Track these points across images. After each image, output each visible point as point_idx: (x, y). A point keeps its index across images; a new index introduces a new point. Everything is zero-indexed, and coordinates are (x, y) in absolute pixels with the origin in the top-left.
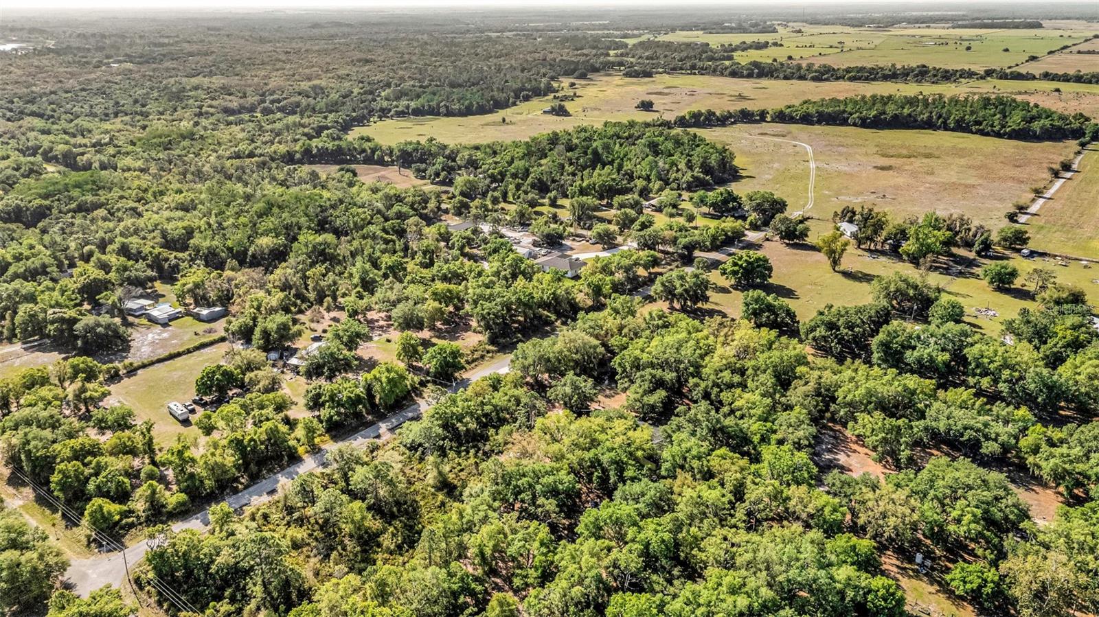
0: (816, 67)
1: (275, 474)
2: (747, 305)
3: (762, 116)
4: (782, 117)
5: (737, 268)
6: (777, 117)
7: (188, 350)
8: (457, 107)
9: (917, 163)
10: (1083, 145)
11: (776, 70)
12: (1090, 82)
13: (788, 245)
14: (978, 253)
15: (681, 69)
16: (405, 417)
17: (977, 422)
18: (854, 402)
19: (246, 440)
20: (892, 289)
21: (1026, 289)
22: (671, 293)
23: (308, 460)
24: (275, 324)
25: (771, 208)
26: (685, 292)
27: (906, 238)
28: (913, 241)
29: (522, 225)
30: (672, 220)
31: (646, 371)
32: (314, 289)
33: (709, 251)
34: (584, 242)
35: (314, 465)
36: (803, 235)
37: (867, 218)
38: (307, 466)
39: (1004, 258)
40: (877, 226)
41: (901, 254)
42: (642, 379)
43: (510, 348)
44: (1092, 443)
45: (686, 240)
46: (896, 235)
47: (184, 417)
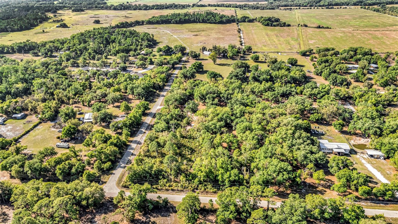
0: (142, 5)
1: (126, 150)
2: (210, 75)
3: (143, 22)
4: (150, 22)
5: (195, 67)
6: (148, 22)
7: (31, 128)
8: (16, 27)
9: (203, 33)
10: (237, 24)
11: (129, 7)
12: (221, 7)
13: (195, 60)
14: (243, 54)
15: (92, 8)
16: (146, 126)
17: (288, 88)
18: (262, 91)
19: (115, 141)
20: (239, 65)
21: (262, 61)
22: (185, 77)
23: (131, 144)
24: (70, 110)
25: (183, 50)
26: (191, 75)
27: (226, 53)
28: (230, 53)
29: (104, 66)
30: (154, 57)
31: (208, 96)
32: (57, 99)
33: (176, 65)
34: (133, 68)
35: (136, 145)
36: (199, 56)
37: (215, 48)
38: (134, 145)
39: (250, 55)
40: (219, 50)
41: (227, 57)
42: (209, 98)
43: (152, 101)
44: (311, 87)
45: (172, 62)
46: (223, 52)
47: (68, 146)
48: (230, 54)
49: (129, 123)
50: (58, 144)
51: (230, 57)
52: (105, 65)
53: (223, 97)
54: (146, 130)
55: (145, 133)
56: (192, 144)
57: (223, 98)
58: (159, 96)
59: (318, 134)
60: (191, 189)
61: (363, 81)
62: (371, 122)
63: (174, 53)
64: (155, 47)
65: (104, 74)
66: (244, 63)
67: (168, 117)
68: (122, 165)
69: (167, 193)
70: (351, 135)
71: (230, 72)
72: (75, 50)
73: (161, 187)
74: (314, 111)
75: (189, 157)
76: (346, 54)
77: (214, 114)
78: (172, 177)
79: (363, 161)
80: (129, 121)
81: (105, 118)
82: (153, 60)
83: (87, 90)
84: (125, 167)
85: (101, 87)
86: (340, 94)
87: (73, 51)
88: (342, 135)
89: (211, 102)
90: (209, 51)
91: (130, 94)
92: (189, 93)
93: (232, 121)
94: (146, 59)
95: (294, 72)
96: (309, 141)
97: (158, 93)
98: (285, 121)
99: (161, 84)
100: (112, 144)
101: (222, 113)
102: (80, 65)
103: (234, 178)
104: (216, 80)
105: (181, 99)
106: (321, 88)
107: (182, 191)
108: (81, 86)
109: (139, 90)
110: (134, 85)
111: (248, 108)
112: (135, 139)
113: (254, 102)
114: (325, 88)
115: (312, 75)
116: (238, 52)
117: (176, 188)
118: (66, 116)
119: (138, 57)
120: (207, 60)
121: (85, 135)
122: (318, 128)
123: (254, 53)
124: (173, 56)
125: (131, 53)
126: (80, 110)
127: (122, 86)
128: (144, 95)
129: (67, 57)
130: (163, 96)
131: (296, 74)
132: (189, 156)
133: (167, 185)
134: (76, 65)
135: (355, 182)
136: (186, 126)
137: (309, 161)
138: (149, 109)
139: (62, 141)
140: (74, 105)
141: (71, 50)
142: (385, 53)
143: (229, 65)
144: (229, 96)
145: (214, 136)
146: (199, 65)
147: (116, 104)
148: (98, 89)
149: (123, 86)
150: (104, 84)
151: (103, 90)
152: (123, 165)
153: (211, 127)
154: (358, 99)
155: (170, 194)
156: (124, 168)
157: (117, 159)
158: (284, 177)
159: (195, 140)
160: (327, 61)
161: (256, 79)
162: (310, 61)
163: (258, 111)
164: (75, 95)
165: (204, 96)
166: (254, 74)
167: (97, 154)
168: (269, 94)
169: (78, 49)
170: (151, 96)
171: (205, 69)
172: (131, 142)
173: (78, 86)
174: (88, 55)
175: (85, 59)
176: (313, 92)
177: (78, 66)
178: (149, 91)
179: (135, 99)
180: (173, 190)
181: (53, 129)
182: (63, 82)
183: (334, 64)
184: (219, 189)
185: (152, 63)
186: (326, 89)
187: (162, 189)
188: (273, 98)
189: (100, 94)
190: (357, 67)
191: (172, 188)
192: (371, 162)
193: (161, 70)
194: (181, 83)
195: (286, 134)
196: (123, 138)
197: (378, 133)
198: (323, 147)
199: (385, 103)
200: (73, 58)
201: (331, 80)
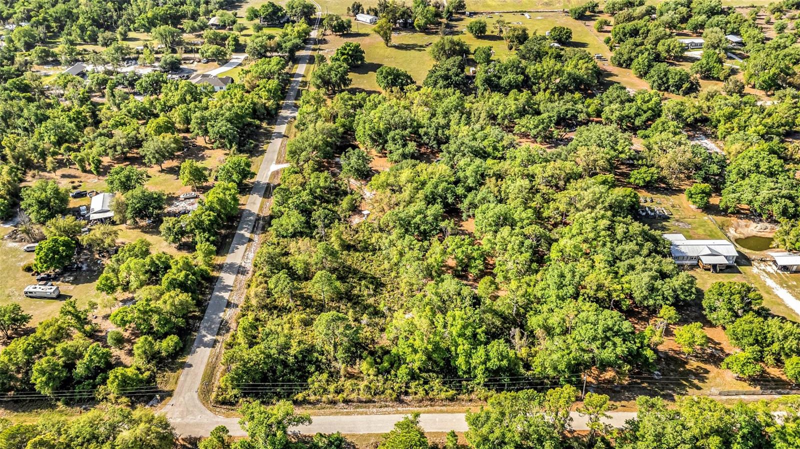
1: (211, 294)
2: (385, 78)
5: (345, 56)
13: (341, 36)
14: (447, 19)
16: (250, 221)
17: (569, 106)
18: (511, 115)
19: (181, 276)
20: (447, 48)
21: (493, 34)
22: (326, 83)
23: (222, 274)
24: (49, 192)
25: (308, 12)
26: (340, 78)
27: (410, 16)
28: (420, 17)
29: (124, 60)
30: (242, 33)
31: (392, 134)
32: (13, 157)
33: (298, 50)
34: (195, 63)
35: (233, 277)
36: (350, 26)
37: (384, 7)
38: (228, 279)
39: (462, 20)
40: (394, 11)
41: (414, 27)
42: (394, 139)
43: (255, 152)
44: (619, 100)
45: (289, 44)
46: (402, 16)
47: (56, 293)
48: (419, 21)
49: (210, 220)
50: (30, 288)
51: (419, 27)
52: (125, 57)
53: (426, 134)
54: (252, 232)
55: (250, 240)
56: (374, 266)
57: (425, 138)
58: (269, 135)
59: (654, 217)
60: (391, 395)
61: (722, 78)
62: (772, 185)
63: (288, 21)
64: (240, 6)
65: (126, 83)
66: (458, 44)
67: (305, 196)
68: (206, 339)
69: (333, 410)
70: (726, 215)
71: (431, 68)
72: (45, 19)
73: (315, 394)
74: (640, 162)
75: (373, 303)
76: (671, 13)
77: (415, 185)
78: (341, 366)
79: (770, 282)
80: (209, 215)
81: (146, 207)
82: (242, 40)
83: (88, 129)
84: (215, 341)
85: (122, 121)
86: (685, 115)
87: (38, 23)
88: (707, 218)
89: (400, 151)
90: (368, 13)
91: (198, 134)
92: (343, 126)
93: (459, 198)
94: (225, 38)
95: (574, 62)
96: (649, 245)
97: (265, 129)
98: (588, 196)
99: (270, 103)
100: (173, 284)
101: (434, 180)
102: (62, 58)
103: (498, 363)
104: (402, 89)
105: (327, 144)
106: (639, 102)
107: (369, 401)
108: (70, 121)
109: (222, 125)
110: (207, 114)
111: (490, 161)
112: (228, 259)
113: (499, 145)
114: (648, 101)
115: (609, 67)
116: (438, 15)
117: (353, 396)
118: (43, 208)
119: (205, 33)
120: (367, 35)
121: (97, 256)
122: (652, 201)
123: (472, 14)
124: (288, 29)
125: (187, 23)
126: (76, 184)
127: (176, 116)
128: (234, 137)
129: (26, 39)
130: (280, 135)
131: (579, 67)
132: (371, 301)
133: (332, 388)
134: (50, 59)
135: (776, 347)
136: (350, 216)
137: (660, 297)
138: (253, 175)
139: (39, 277)
140: (60, 172)
141: (34, 19)
142: (747, 7)
143: (420, 48)
144: (440, 131)
145: (426, 243)
146: (353, 50)
147: (167, 164)
148: (116, 126)
149: (179, 115)
150: (129, 112)
151: (129, 129)
152: (209, 338)
153: (414, 221)
154: (723, 122)
155: (343, 414)
156: (213, 347)
157: (191, 321)
158: (619, 351)
159: (378, 253)
160: (635, 33)
161: (492, 85)
162: (595, 31)
163: (517, 170)
164: (59, 143)
165: (379, 134)
166: (486, 72)
167: (139, 318)
168: (528, 122)
169: (51, 16)
170: (249, 136)
171: (367, 60)
172: (220, 267)
173: (63, 120)
174: (79, 31)
175: (72, 43)
176: (626, 112)
177: (57, 63)
178: (244, 125)
179: (213, 149)
180: (346, 401)
181: (11, 244)
182: (21, 110)
183: (651, 38)
184: (459, 389)
185: (239, 48)
186: (653, 102)
187: (318, 401)
188: (540, 131)
189: (123, 141)
190: (701, 44)
191: (345, 395)
192: (786, 282)
193: (267, 68)
194: (319, 101)
195: (594, 229)
196: (199, 260)
197: (791, 210)
198: (677, 255)
199: (780, 130)
200: (43, 42)
201: (656, 78)
